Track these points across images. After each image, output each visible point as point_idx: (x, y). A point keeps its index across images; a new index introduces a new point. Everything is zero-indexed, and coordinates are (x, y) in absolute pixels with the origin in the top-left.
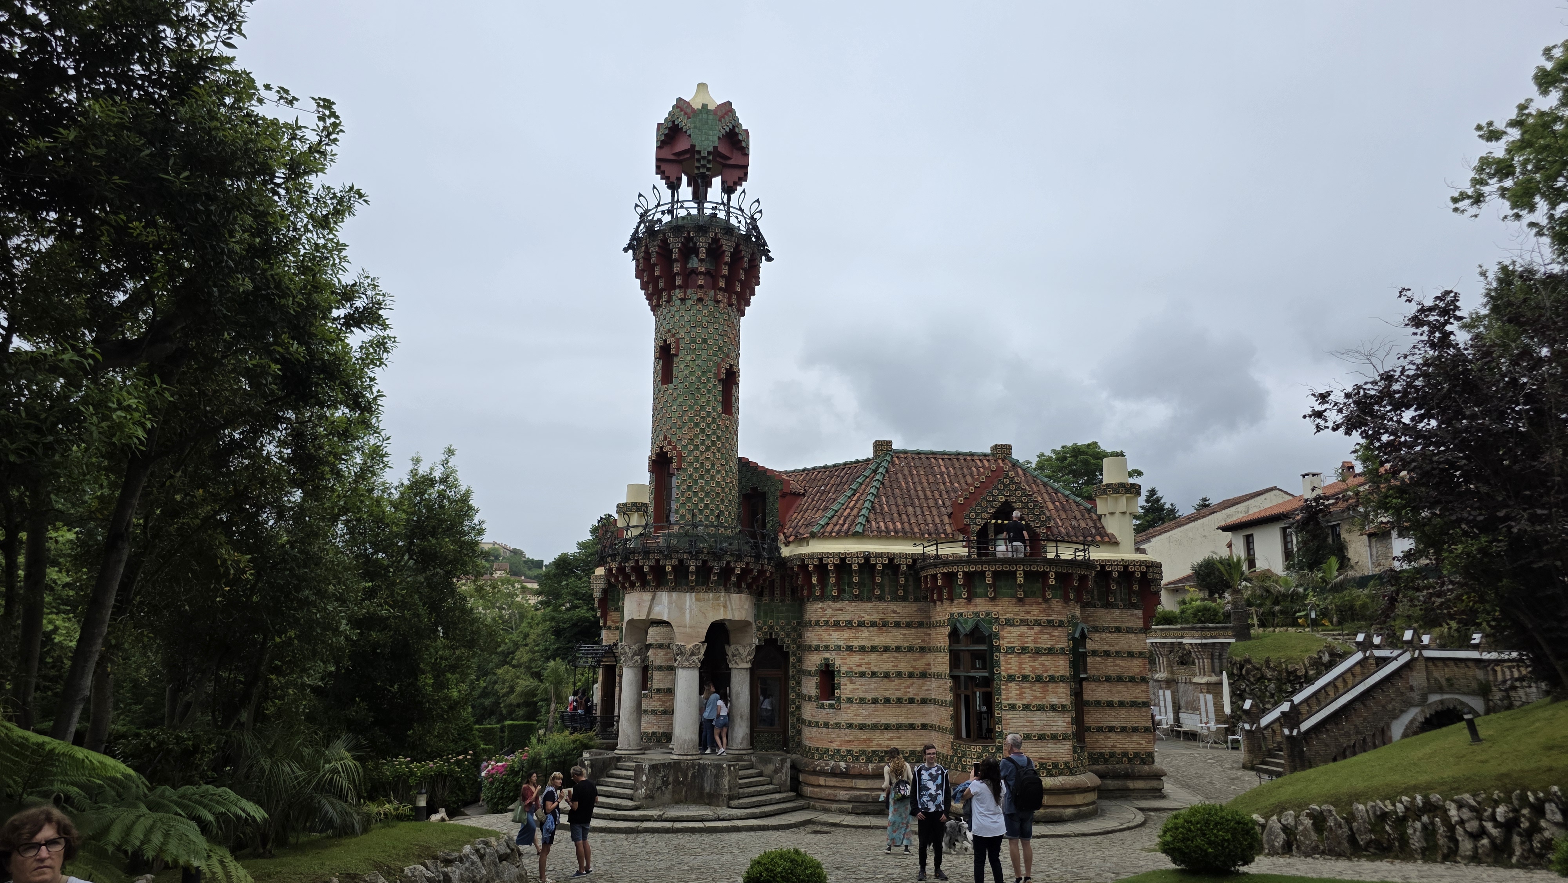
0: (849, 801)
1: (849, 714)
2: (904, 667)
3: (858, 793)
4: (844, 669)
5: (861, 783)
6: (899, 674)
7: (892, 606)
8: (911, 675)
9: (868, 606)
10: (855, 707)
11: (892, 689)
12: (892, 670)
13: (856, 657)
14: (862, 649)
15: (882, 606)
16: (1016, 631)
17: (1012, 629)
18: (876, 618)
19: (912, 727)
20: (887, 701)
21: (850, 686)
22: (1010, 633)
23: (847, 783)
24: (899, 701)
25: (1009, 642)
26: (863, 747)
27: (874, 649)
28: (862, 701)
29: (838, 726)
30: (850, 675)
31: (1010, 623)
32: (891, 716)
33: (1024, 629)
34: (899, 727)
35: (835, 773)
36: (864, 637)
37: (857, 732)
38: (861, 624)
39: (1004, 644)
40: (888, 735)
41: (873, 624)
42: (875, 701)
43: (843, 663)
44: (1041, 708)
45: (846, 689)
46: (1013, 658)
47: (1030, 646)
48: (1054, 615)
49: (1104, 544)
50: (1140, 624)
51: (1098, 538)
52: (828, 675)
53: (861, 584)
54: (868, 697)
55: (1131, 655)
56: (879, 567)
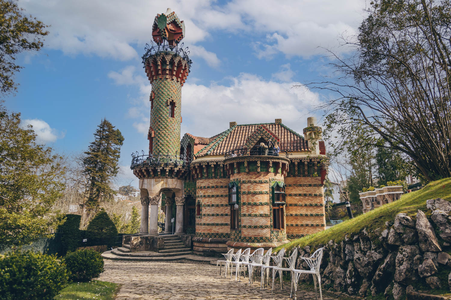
0: (203, 252)
1: (204, 220)
3: (205, 249)
4: (203, 204)
5: (206, 245)
6: (222, 205)
7: (220, 180)
9: (211, 181)
10: (206, 217)
11: (219, 211)
12: (220, 204)
13: (207, 199)
14: (209, 196)
15: (216, 180)
16: (246, 185)
17: (245, 185)
18: (214, 185)
20: (218, 215)
21: (205, 210)
22: (244, 186)
23: (202, 245)
24: (222, 215)
25: (244, 190)
26: (209, 232)
27: (213, 196)
28: (208, 215)
29: (202, 224)
30: (205, 206)
31: (244, 182)
32: (219, 221)
33: (249, 184)
34: (222, 225)
35: (199, 242)
36: (210, 192)
37: (207, 226)
38: (208, 187)
39: (242, 190)
40: (218, 227)
41: (213, 187)
42: (213, 215)
43: (204, 201)
44: (256, 216)
45: (204, 211)
46: (245, 196)
47: (252, 191)
48: (262, 178)
49: (305, 151)
50: (320, 183)
51: (303, 150)
52: (199, 205)
53: (208, 172)
54: (211, 213)
55: (316, 195)
56: (213, 166)
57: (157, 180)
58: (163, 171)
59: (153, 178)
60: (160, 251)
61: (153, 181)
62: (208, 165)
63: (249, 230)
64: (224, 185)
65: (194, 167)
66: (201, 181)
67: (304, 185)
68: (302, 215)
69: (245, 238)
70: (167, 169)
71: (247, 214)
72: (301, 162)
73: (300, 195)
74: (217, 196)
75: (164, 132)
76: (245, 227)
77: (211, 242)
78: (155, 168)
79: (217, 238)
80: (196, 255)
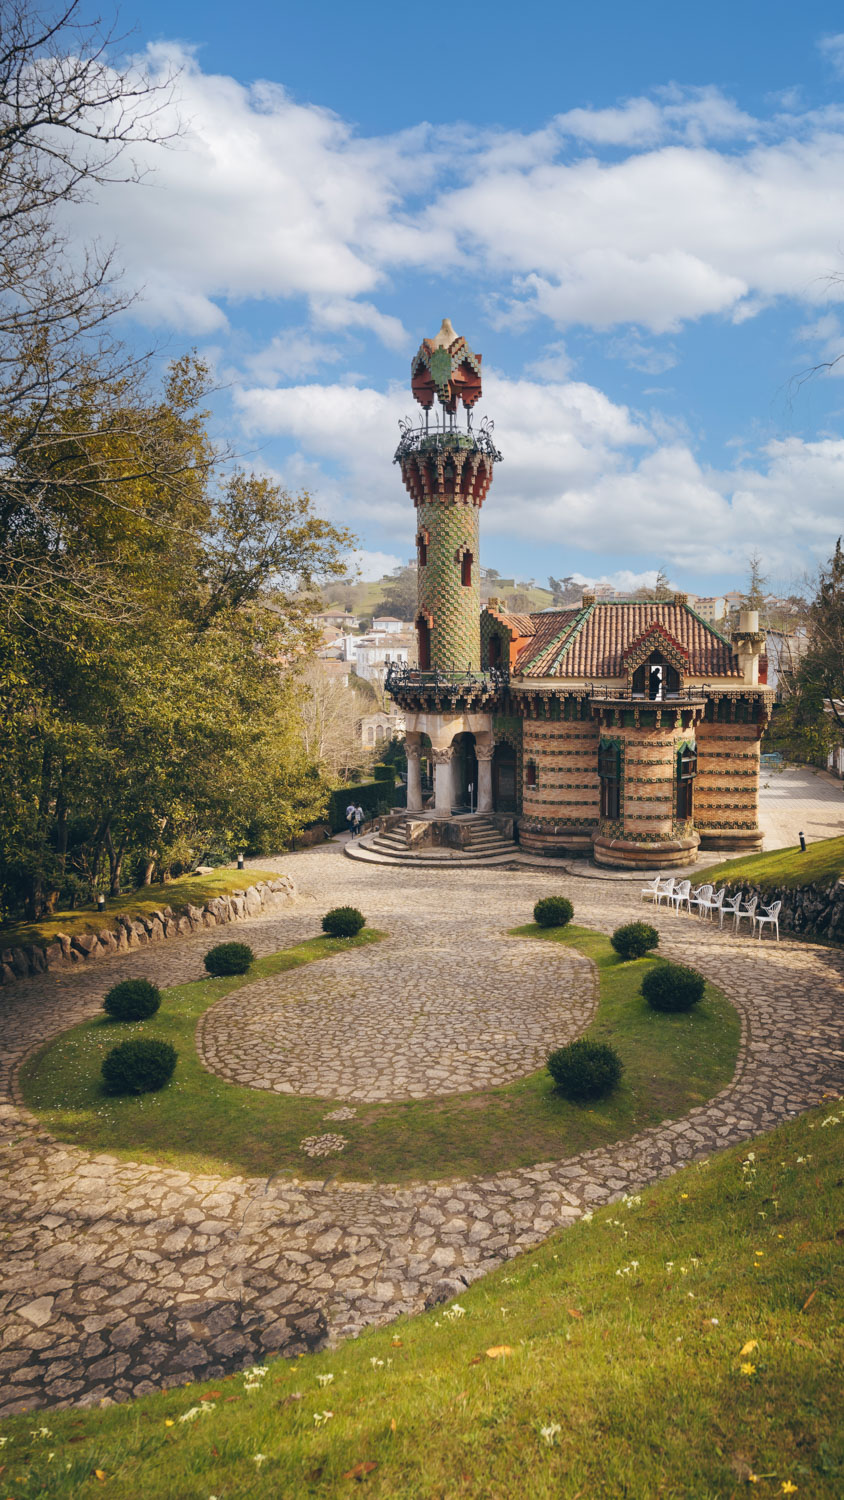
0: (543, 849)
1: (543, 795)
2: (581, 765)
3: (548, 844)
4: (541, 765)
5: (549, 838)
6: (578, 770)
7: (574, 724)
8: (586, 770)
9: (557, 725)
10: (548, 791)
11: (573, 779)
12: (573, 767)
13: (549, 758)
14: (553, 753)
15: (567, 724)
16: (635, 749)
17: (632, 748)
18: (563, 732)
19: (586, 803)
20: (569, 786)
21: (544, 777)
22: (631, 750)
23: (541, 838)
24: (578, 787)
25: (630, 756)
26: (553, 815)
27: (561, 753)
28: (552, 786)
29: (537, 802)
30: (546, 770)
31: (631, 744)
32: (572, 796)
33: (640, 748)
34: (577, 803)
35: (535, 832)
36: (554, 745)
37: (548, 806)
38: (552, 737)
39: (627, 757)
40: (569, 808)
41: (561, 737)
42: (561, 787)
43: (543, 762)
44: (649, 799)
45: (543, 779)
46: (632, 767)
47: (644, 759)
48: (665, 737)
49: (733, 676)
50: (755, 735)
51: (729, 673)
52: (532, 768)
53: (551, 710)
54: (557, 784)
55: (746, 757)
56: (562, 700)
57: (448, 717)
58: (462, 703)
59: (440, 713)
60: (467, 848)
61: (439, 719)
62: (553, 697)
63: (639, 822)
64: (581, 732)
65: (525, 699)
66: (538, 723)
67: (727, 739)
68: (719, 789)
69: (631, 834)
70: (470, 699)
71: (635, 796)
72: (725, 698)
73: (719, 755)
74: (569, 753)
75: (454, 618)
76: (630, 816)
77: (559, 834)
78: (446, 697)
79: (568, 827)
80: (530, 853)
